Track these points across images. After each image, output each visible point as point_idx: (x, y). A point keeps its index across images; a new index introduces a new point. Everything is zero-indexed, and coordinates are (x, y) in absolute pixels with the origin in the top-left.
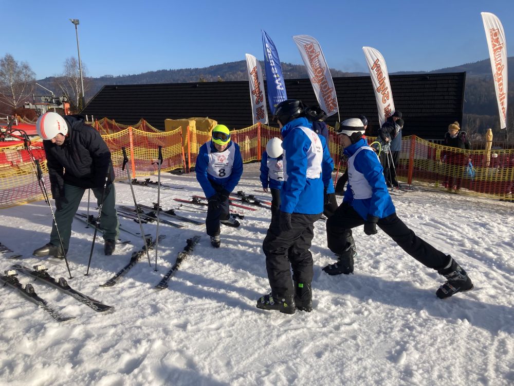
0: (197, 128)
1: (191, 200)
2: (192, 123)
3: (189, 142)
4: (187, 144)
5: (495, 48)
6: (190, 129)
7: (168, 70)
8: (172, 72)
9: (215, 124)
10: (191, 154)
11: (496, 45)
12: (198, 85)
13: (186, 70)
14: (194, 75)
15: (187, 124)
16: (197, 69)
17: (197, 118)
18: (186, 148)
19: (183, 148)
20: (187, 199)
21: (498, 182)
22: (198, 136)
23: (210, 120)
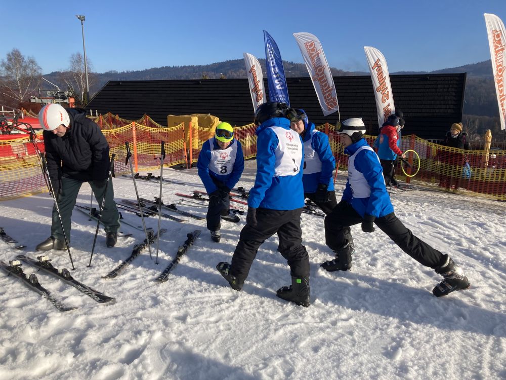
0: (200, 124)
1: (193, 195)
2: (195, 120)
3: (191, 138)
4: (189, 139)
5: (497, 49)
6: (193, 125)
7: (172, 66)
8: (175, 69)
9: (217, 121)
10: (193, 150)
11: (498, 47)
12: (200, 82)
13: (189, 67)
14: (197, 72)
15: (190, 120)
16: (200, 66)
17: (199, 115)
18: (188, 144)
19: (185, 144)
20: (188, 194)
21: (496, 183)
22: (200, 132)
23: (212, 117)
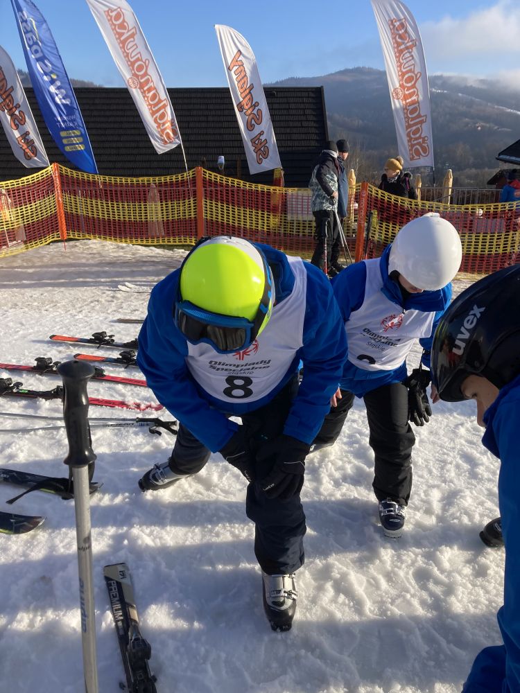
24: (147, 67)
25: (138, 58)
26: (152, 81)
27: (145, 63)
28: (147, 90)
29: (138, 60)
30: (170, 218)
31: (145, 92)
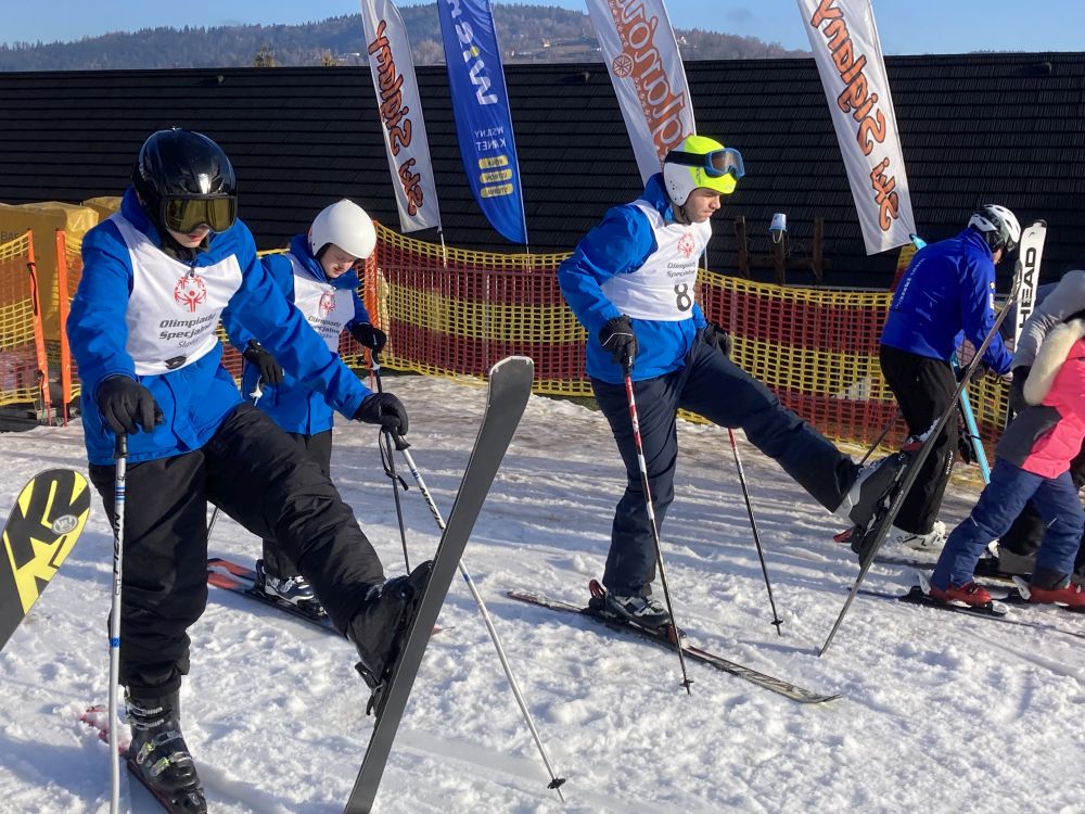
2: (83, 222)
12: (221, 79)
19: (37, 320)
24: (652, 32)
25: (639, 15)
26: (659, 59)
27: (650, 25)
28: (645, 78)
29: (637, 20)
30: (562, 340)
31: (641, 83)
